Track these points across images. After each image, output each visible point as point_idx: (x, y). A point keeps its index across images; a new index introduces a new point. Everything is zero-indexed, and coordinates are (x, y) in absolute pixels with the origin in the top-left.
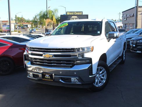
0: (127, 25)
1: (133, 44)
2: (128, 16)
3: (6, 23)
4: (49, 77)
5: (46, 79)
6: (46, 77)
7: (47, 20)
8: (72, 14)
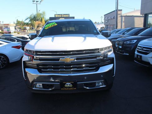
2: (109, 18)
3: (7, 26)
4: (71, 86)
5: (66, 88)
6: (66, 86)
7: (37, 22)
8: (60, 16)
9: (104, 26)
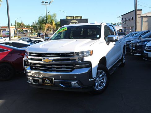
0: (126, 28)
1: (132, 46)
2: (127, 19)
3: (5, 29)
4: (49, 82)
5: (46, 83)
6: (46, 81)
7: (47, 25)
8: (72, 18)
9: (122, 28)
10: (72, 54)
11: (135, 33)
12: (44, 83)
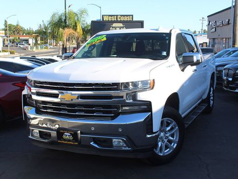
0: (216, 41)
1: (227, 75)
2: (218, 24)
4: (71, 138)
5: (65, 140)
6: (64, 137)
7: (66, 30)
8: (114, 19)
9: (207, 41)
10: (115, 86)
11: (234, 49)
12: (60, 140)
